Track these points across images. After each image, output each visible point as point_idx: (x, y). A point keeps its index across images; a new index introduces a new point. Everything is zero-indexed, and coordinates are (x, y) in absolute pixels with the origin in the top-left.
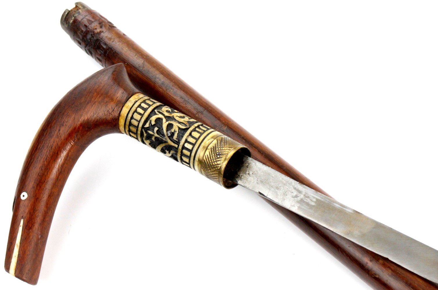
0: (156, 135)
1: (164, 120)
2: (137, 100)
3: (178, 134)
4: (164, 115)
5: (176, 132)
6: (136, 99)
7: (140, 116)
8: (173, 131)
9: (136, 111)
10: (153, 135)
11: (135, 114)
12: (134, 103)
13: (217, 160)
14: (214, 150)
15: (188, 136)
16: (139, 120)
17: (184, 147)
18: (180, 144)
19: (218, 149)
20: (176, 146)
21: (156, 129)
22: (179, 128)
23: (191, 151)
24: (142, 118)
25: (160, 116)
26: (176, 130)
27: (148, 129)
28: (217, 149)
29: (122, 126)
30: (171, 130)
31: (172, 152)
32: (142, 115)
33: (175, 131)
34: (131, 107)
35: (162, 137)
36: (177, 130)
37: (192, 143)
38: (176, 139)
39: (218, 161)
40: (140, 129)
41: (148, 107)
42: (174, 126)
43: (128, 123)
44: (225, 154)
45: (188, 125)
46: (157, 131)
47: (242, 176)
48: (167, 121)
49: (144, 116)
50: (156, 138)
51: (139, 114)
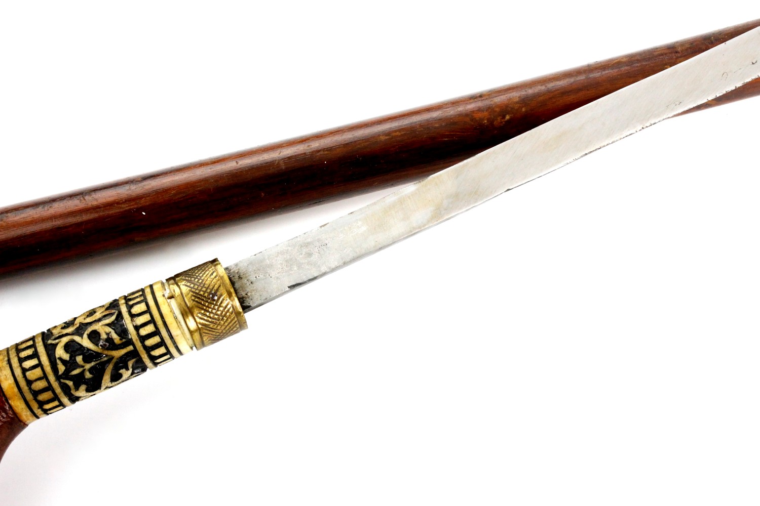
0: (88, 366)
1: (77, 338)
2: (6, 359)
3: (116, 333)
4: (67, 335)
5: (110, 332)
6: (4, 359)
7: (38, 370)
8: (104, 336)
9: (24, 371)
10: (84, 370)
11: (28, 374)
12: (8, 365)
13: (219, 304)
14: (198, 298)
15: (132, 320)
16: (42, 375)
17: (143, 339)
18: (134, 340)
19: (203, 291)
20: (131, 348)
21: (79, 359)
22: (108, 325)
23: (157, 333)
24: (45, 368)
25: (65, 340)
26: (107, 331)
27: (67, 371)
28: (202, 293)
29: (24, 410)
30: (101, 338)
31: (130, 364)
32: (40, 365)
33: (108, 334)
34: (11, 374)
35: (99, 360)
36: (108, 329)
37: (147, 322)
38: (120, 340)
39: (221, 303)
40: (55, 385)
41: (33, 349)
42: (99, 329)
43: (29, 397)
44: (220, 286)
45: (113, 311)
46: (83, 359)
47: (246, 294)
48: (81, 335)
49: (43, 363)
50: (90, 370)
51: (33, 369)
